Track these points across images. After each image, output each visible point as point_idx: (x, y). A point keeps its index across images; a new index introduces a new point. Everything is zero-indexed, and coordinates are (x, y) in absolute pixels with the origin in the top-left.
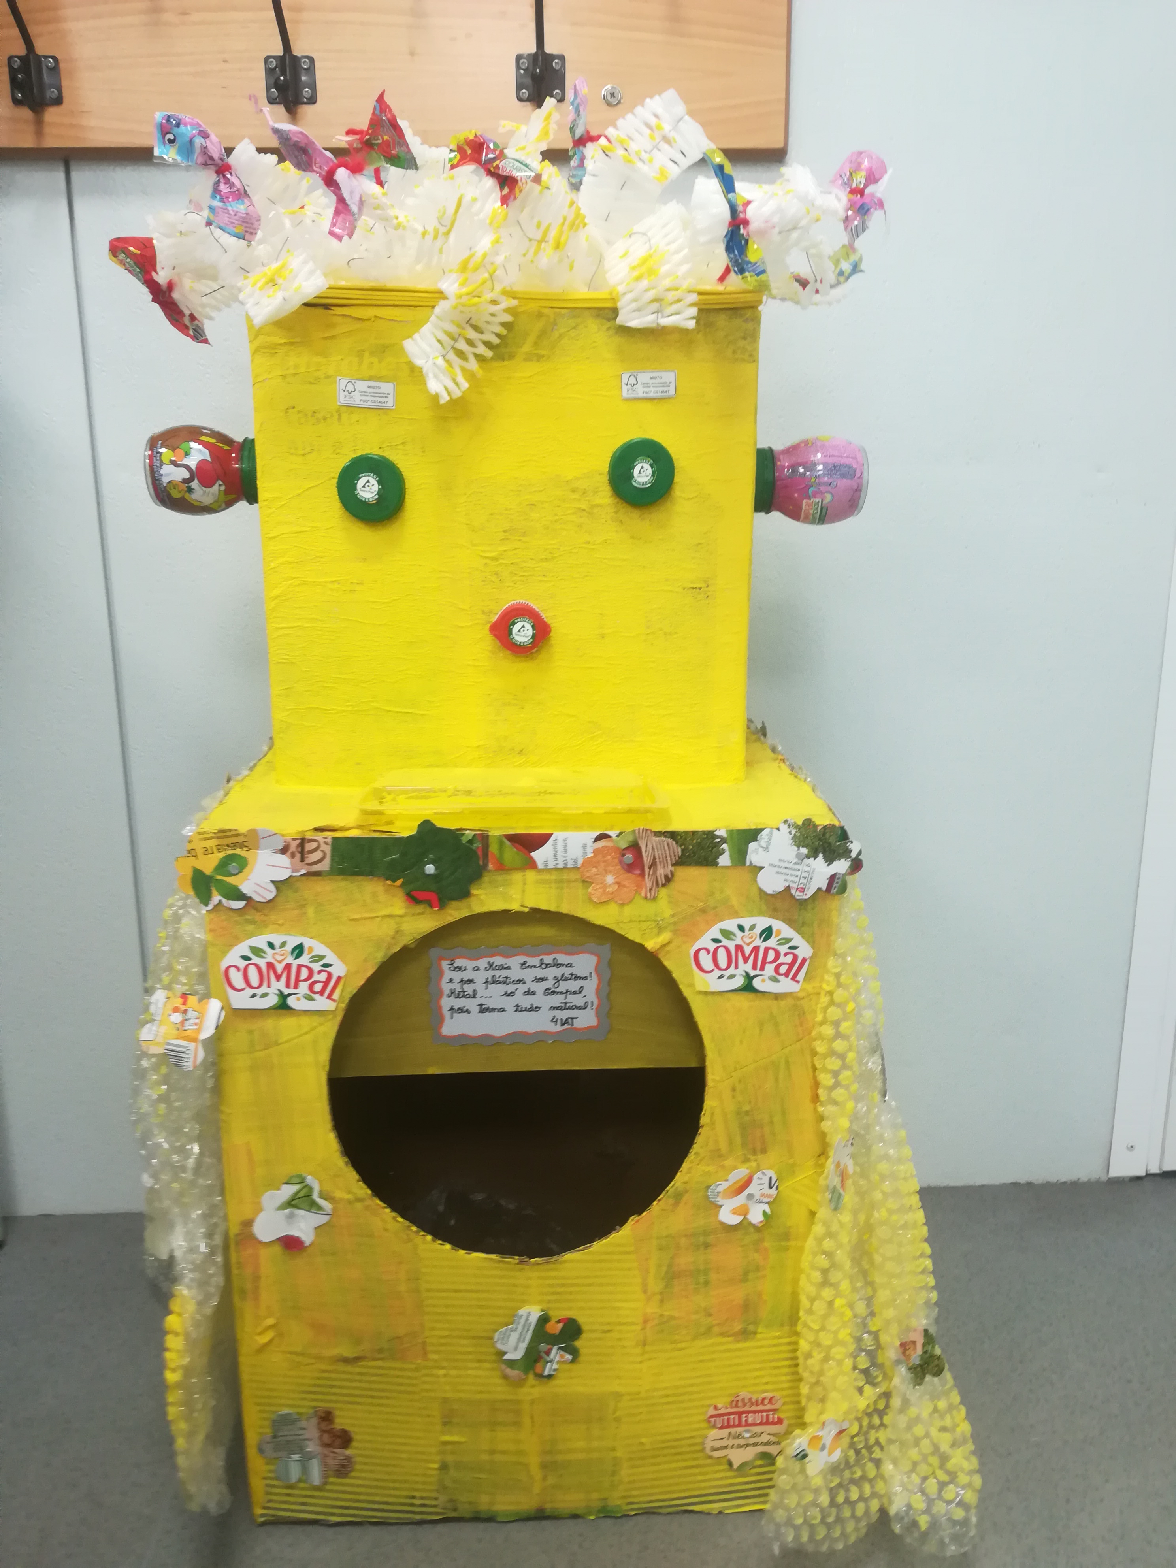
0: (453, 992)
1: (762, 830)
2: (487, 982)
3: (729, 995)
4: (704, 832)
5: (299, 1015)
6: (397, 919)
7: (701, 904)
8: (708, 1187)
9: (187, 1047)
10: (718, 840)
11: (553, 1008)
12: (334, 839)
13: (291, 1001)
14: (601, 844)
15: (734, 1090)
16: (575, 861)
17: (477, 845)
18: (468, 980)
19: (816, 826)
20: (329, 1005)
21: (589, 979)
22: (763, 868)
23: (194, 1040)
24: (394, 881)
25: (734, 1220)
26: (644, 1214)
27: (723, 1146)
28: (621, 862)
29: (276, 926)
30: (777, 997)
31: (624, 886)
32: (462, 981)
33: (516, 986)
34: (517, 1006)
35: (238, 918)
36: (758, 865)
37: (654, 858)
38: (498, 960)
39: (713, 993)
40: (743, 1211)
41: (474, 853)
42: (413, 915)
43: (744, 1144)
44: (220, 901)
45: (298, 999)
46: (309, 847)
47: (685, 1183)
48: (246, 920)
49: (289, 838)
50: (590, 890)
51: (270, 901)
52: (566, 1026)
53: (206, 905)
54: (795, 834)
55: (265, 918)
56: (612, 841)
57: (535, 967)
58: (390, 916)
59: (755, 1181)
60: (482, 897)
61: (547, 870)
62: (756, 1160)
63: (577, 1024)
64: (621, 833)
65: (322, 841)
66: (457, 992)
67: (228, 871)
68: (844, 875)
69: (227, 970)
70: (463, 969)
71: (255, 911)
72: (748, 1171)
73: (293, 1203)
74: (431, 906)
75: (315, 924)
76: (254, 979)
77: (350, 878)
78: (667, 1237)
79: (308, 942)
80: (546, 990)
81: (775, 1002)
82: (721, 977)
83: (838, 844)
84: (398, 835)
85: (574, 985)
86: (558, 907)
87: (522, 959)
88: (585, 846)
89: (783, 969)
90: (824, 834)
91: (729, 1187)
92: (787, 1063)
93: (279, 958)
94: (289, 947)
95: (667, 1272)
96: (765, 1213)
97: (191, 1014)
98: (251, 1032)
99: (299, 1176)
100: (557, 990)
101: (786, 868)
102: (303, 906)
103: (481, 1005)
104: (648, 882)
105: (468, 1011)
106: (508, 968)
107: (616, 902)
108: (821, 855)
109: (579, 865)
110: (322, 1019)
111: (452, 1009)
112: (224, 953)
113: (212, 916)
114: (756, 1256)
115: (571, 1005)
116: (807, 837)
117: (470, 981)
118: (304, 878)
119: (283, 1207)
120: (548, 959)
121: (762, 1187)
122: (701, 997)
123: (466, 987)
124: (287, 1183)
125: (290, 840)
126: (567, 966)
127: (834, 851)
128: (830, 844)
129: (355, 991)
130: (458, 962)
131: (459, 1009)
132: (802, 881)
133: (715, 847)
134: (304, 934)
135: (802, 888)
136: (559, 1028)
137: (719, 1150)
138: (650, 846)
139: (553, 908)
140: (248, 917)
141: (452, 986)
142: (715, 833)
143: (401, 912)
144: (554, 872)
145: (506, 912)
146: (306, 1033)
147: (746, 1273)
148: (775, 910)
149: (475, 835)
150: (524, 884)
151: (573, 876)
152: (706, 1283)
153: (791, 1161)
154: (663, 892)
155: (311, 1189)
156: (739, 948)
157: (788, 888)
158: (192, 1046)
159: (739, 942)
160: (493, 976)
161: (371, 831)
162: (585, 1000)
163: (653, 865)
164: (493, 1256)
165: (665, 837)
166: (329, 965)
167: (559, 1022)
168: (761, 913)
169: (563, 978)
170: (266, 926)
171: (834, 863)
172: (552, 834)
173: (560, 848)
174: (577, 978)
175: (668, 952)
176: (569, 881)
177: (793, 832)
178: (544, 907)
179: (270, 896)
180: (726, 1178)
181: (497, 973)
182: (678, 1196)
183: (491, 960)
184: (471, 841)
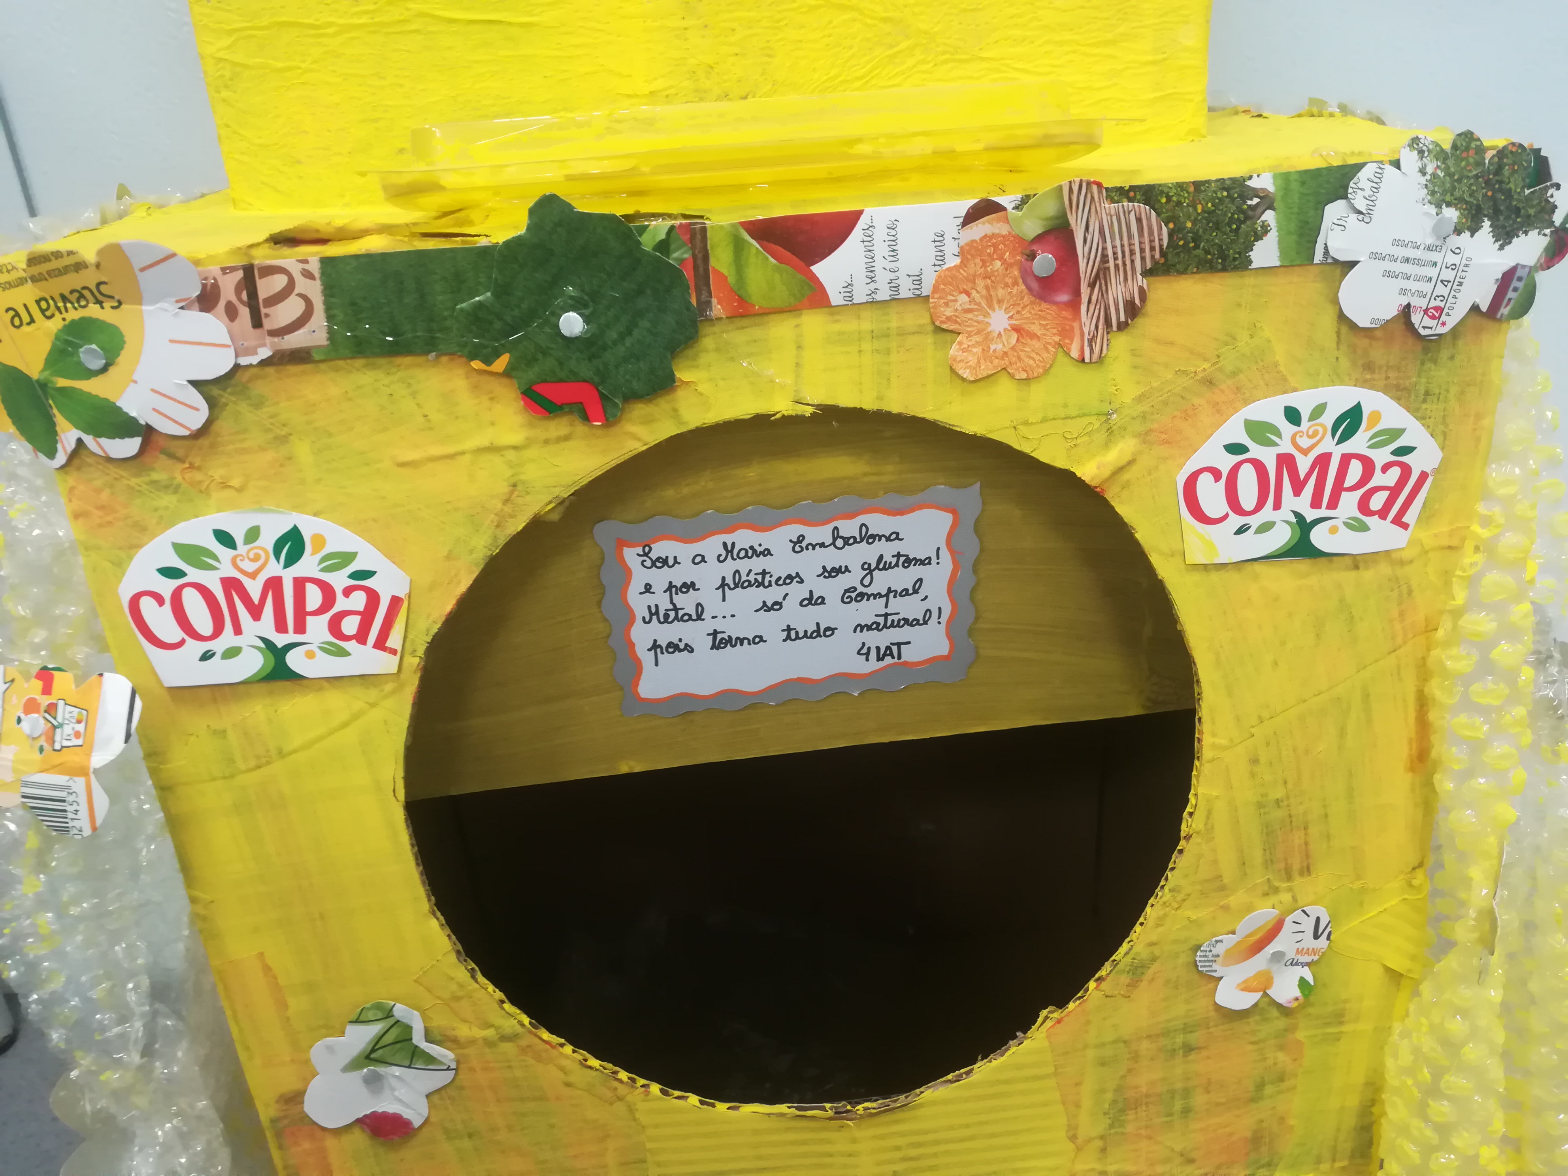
0: (654, 612)
1: (1359, 167)
2: (723, 585)
3: (1258, 567)
4: (1222, 183)
5: (321, 689)
6: (511, 455)
7: (1206, 365)
8: (1198, 947)
9: (69, 788)
10: (1256, 201)
11: (861, 627)
12: (326, 262)
13: (295, 660)
14: (982, 228)
15: (1255, 761)
16: (918, 280)
17: (680, 254)
18: (684, 585)
19: (1481, 150)
20: (385, 663)
21: (934, 560)
22: (1353, 264)
23: (82, 771)
24: (488, 361)
25: (1245, 1001)
26: (1071, 1005)
27: (1228, 869)
28: (1026, 274)
29: (227, 493)
30: (1356, 562)
31: (1033, 336)
32: (671, 586)
33: (784, 589)
34: (789, 629)
35: (134, 481)
36: (1342, 258)
37: (1105, 259)
38: (744, 538)
39: (1223, 566)
40: (1263, 983)
41: (675, 273)
42: (546, 442)
43: (1268, 863)
44: (80, 441)
45: (310, 655)
46: (267, 287)
47: (1152, 944)
48: (154, 483)
49: (214, 269)
50: (954, 350)
51: (198, 434)
52: (888, 660)
53: (51, 454)
54: (1434, 175)
55: (198, 476)
56: (1006, 220)
57: (822, 545)
58: (493, 449)
59: (1288, 926)
60: (700, 388)
61: (851, 306)
62: (1290, 889)
63: (909, 654)
64: (1025, 200)
65: (295, 269)
66: (662, 613)
67: (80, 363)
68: (1532, 270)
69: (134, 602)
70: (671, 562)
71: (170, 462)
72: (1276, 912)
73: (373, 1056)
74: (587, 418)
75: (319, 481)
76: (202, 621)
77: (382, 361)
78: (1115, 1042)
79: (309, 526)
80: (846, 591)
81: (1353, 574)
82: (1241, 531)
83: (1527, 192)
84: (483, 242)
85: (901, 578)
86: (880, 398)
87: (794, 531)
88: (939, 239)
89: (1377, 502)
90: (1499, 170)
91: (1239, 943)
92: (1366, 697)
93: (250, 567)
94: (267, 540)
95: (1114, 1102)
96: (1303, 982)
97: (63, 712)
98: (222, 734)
99: (378, 1006)
100: (869, 591)
101: (1407, 260)
102: (283, 440)
103: (715, 633)
104: (1087, 321)
105: (689, 648)
106: (767, 553)
107: (1012, 376)
108: (1487, 224)
109: (926, 290)
110: (372, 694)
111: (655, 646)
112: (120, 566)
113: (71, 480)
114: (1281, 1056)
115: (896, 618)
116: (1459, 181)
117: (689, 587)
118: (270, 370)
119: (355, 1065)
120: (849, 528)
121: (1299, 936)
122: (1197, 577)
123: (680, 600)
124: (357, 1021)
125: (218, 273)
126: (888, 539)
127: (1517, 210)
128: (1509, 194)
129: (435, 629)
130: (660, 549)
131: (670, 645)
132: (1441, 290)
133: (1247, 218)
134: (298, 508)
135: (1436, 308)
136: (873, 665)
137: (1220, 877)
138: (1094, 226)
139: (868, 403)
140: (155, 476)
141: (650, 600)
142: (1248, 183)
143: (516, 437)
144: (866, 314)
145: (761, 421)
146: (345, 725)
147: (1260, 1086)
148: (1369, 367)
149: (672, 228)
150: (799, 347)
151: (917, 318)
152: (1186, 1111)
153: (1358, 884)
154: (1120, 343)
155: (409, 1028)
156: (1286, 461)
157: (1406, 311)
158: (79, 784)
159: (1285, 447)
160: (737, 571)
161: (413, 235)
162: (926, 605)
163: (1100, 277)
164: (782, 1108)
165: (1130, 200)
166: (368, 574)
167: (873, 655)
168: (1336, 378)
169: (882, 565)
170: (206, 492)
171: (1515, 240)
172: (859, 213)
173: (881, 249)
174: (909, 561)
175: (1126, 485)
176: (902, 333)
177: (1430, 169)
178: (846, 400)
179: (197, 419)
180: (1230, 928)
181: (743, 566)
182: (1138, 970)
183: (729, 539)
184: (664, 246)
